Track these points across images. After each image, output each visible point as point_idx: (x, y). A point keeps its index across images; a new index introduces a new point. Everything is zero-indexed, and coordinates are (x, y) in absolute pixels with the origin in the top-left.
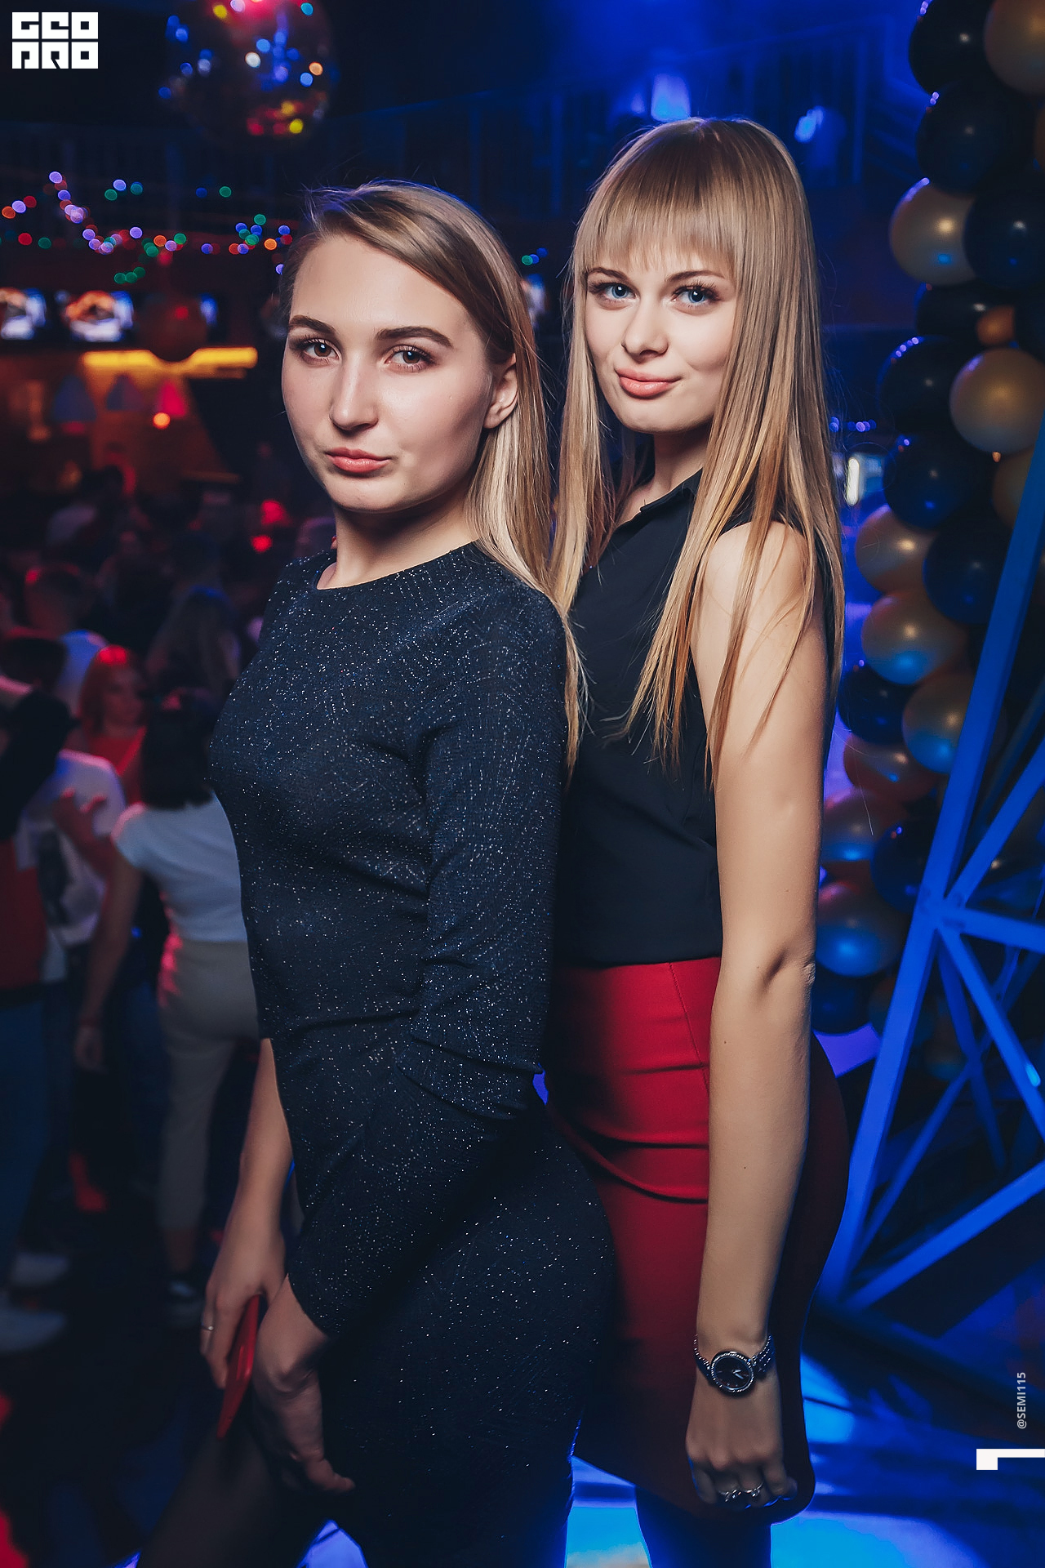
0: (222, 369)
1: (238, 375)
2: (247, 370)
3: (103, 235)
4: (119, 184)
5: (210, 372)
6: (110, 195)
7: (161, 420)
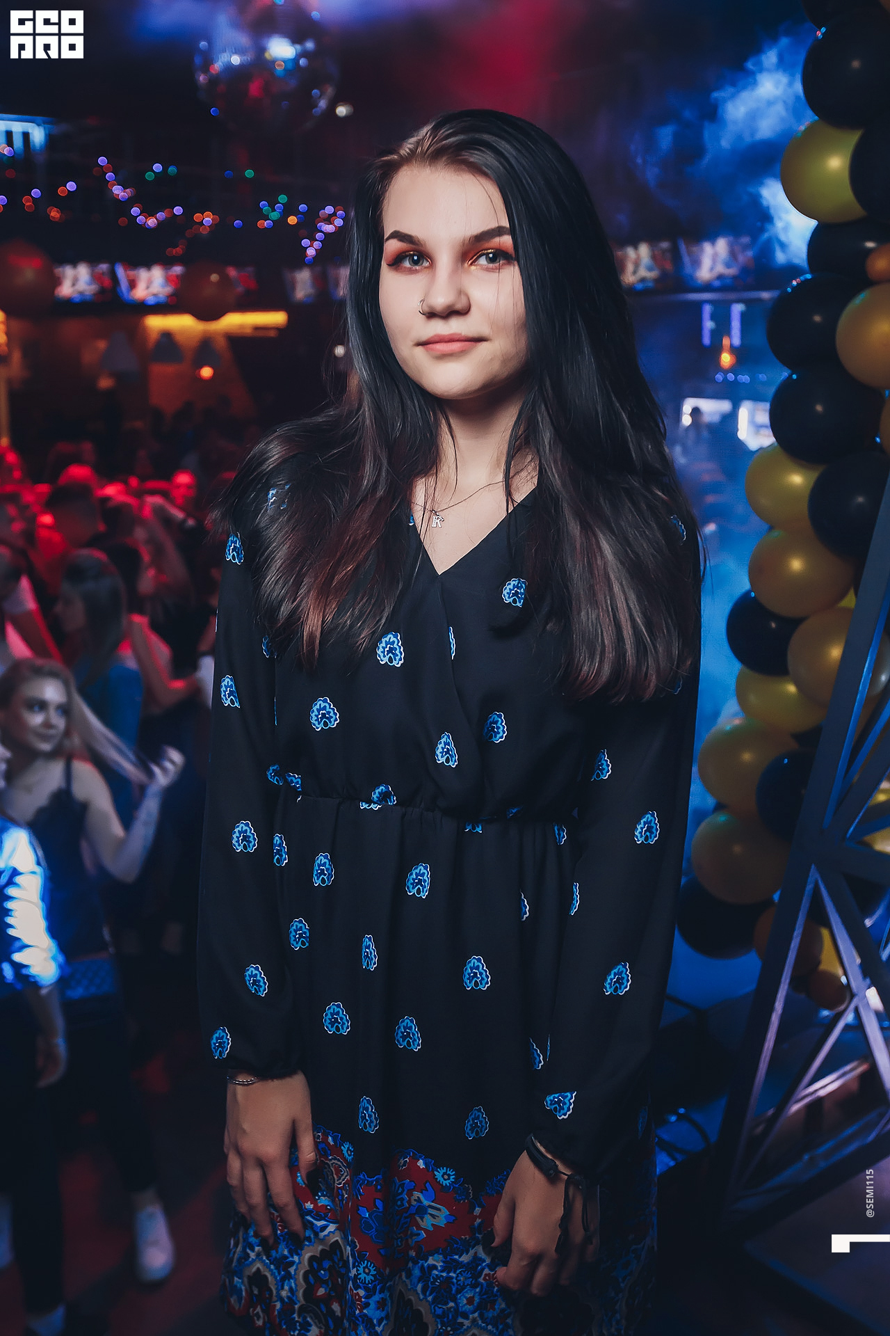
0: (257, 328)
1: (272, 334)
2: (278, 329)
3: (149, 213)
4: (157, 167)
5: (248, 331)
6: (149, 176)
7: (206, 372)
